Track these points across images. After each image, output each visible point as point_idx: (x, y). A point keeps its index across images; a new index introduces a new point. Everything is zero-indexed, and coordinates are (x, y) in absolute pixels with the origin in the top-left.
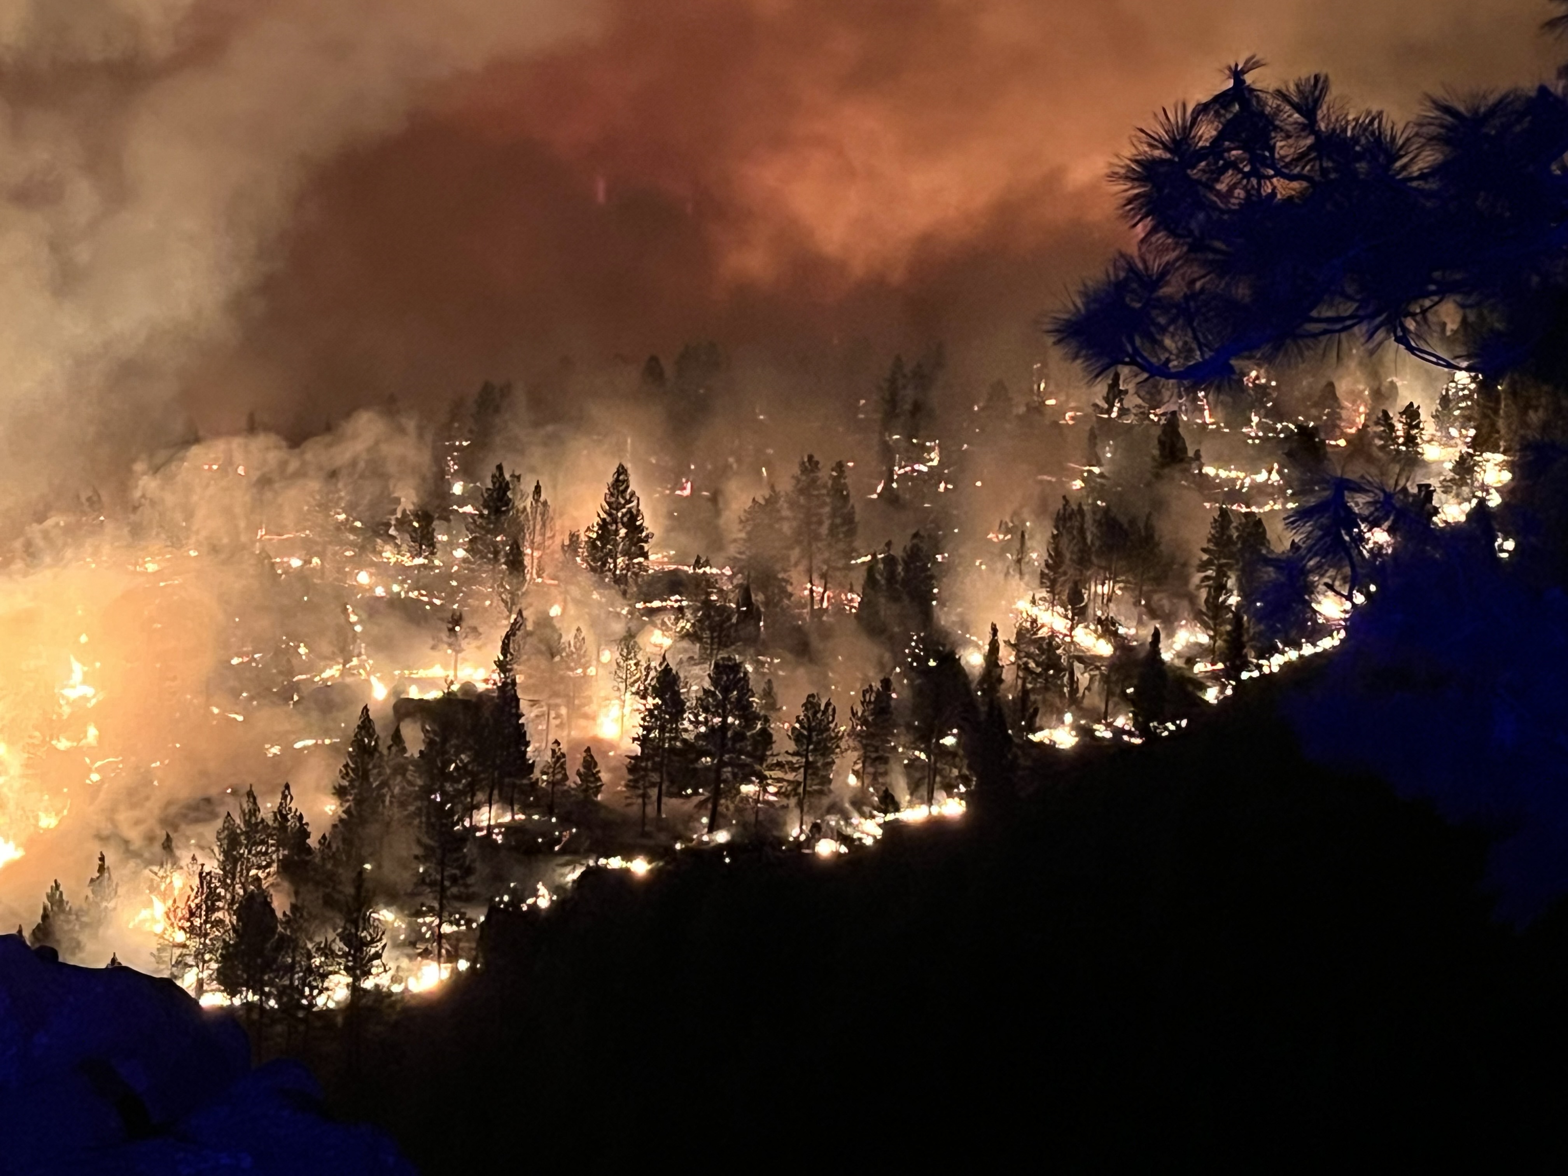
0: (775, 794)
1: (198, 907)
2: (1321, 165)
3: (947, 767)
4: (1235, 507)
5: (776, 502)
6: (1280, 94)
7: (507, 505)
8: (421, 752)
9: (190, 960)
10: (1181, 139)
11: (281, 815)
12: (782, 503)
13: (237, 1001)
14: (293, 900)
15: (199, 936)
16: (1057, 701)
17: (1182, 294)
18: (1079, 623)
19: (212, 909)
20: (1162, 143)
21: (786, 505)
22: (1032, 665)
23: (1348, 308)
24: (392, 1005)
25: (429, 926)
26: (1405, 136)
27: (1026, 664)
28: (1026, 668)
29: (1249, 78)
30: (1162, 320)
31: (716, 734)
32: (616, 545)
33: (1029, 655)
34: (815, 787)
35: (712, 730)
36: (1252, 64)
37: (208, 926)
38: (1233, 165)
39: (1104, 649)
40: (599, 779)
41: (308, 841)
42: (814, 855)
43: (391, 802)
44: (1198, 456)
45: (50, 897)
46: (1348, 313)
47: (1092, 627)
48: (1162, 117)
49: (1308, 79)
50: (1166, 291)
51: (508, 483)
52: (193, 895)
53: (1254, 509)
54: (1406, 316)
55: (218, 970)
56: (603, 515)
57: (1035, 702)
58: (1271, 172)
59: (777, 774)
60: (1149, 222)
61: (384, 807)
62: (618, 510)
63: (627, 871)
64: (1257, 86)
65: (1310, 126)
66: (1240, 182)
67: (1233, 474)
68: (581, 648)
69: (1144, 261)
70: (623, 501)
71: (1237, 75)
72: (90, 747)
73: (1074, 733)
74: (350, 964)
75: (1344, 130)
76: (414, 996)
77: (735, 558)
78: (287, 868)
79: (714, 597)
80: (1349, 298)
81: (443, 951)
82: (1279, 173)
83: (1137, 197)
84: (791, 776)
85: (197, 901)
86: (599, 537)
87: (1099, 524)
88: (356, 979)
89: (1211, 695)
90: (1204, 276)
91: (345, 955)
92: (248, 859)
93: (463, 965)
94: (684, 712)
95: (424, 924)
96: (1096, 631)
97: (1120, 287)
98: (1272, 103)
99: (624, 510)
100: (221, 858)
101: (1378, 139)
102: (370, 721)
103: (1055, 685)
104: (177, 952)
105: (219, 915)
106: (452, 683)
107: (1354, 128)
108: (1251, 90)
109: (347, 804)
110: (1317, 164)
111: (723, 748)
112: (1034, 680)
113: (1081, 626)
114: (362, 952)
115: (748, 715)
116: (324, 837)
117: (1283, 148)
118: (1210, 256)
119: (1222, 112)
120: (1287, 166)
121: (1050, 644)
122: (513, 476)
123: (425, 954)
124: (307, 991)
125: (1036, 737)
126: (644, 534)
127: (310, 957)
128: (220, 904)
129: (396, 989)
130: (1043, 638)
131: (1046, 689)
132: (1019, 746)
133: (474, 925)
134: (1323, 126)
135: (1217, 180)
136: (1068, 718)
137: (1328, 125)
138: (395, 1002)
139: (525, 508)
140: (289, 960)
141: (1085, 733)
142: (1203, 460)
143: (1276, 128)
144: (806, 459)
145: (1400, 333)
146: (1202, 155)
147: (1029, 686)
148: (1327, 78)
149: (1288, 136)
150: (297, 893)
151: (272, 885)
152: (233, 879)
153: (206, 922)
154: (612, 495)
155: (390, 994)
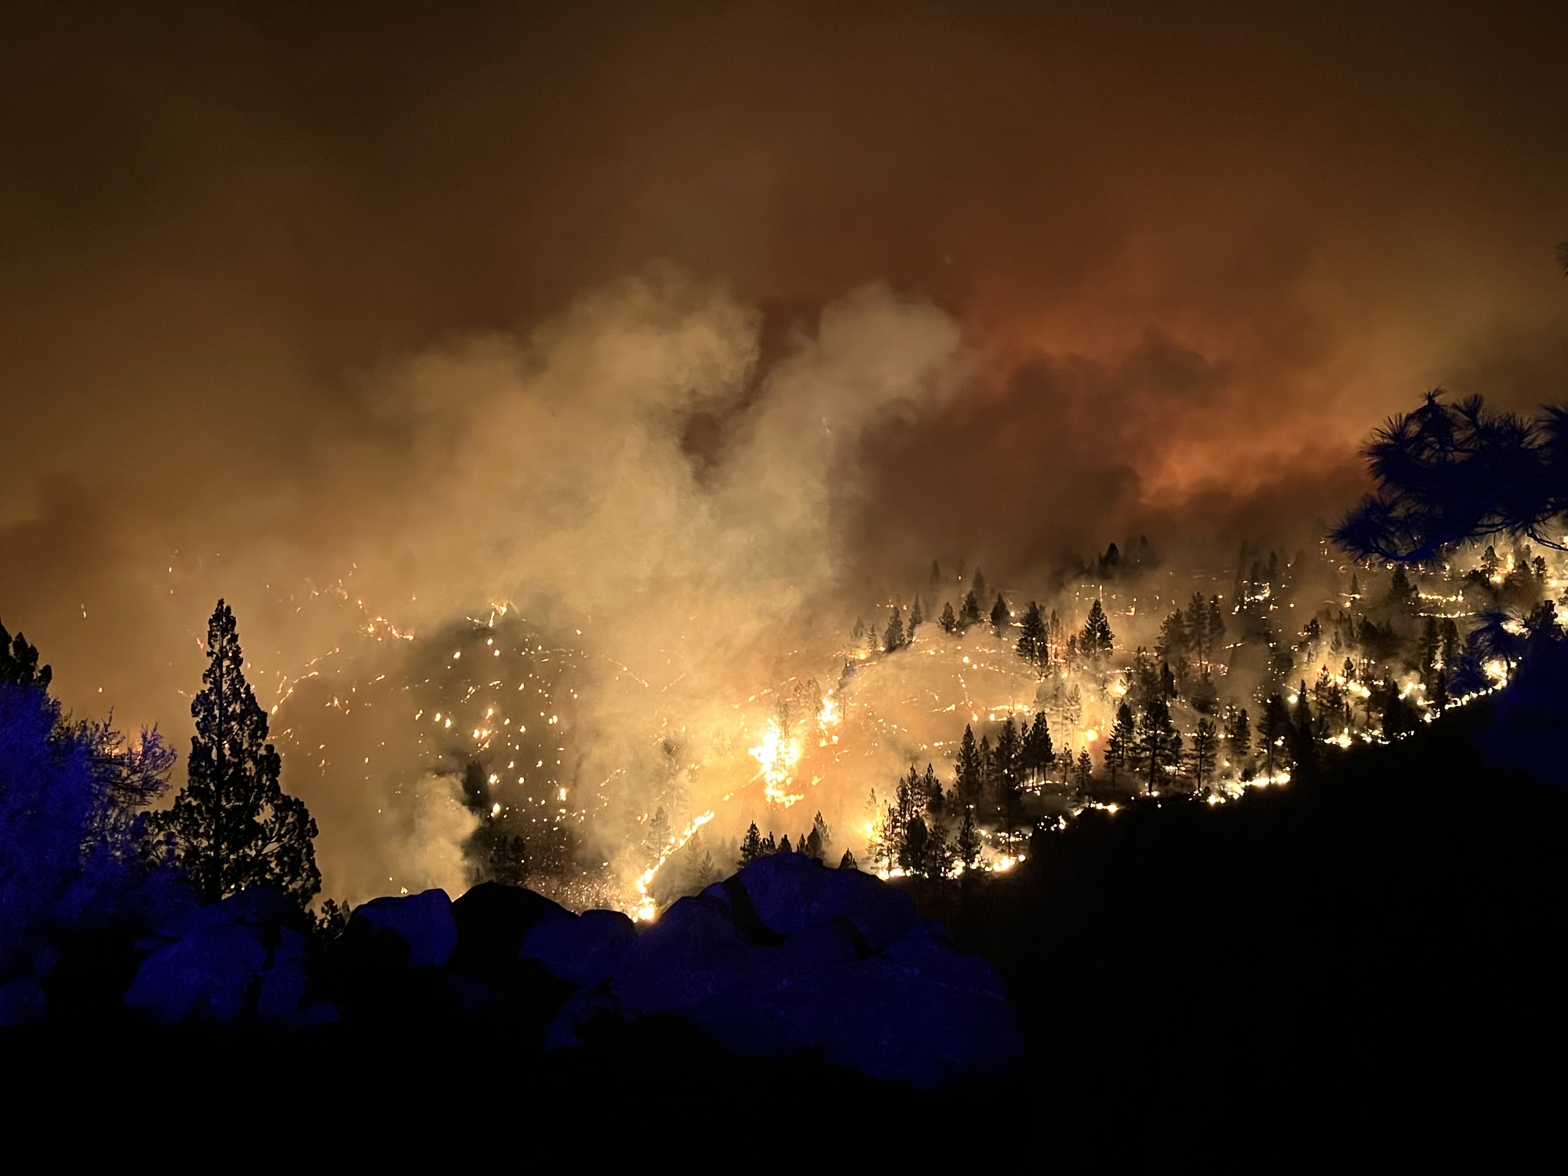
0: (1185, 771)
1: (888, 825)
2: (1480, 443)
3: (1279, 757)
4: (1437, 616)
5: (1181, 617)
6: (1455, 406)
7: (1037, 622)
8: (997, 748)
9: (885, 852)
10: (1400, 433)
11: (928, 779)
12: (1184, 618)
13: (908, 874)
14: (935, 823)
15: (889, 840)
16: (1340, 721)
17: (1403, 515)
18: (1351, 679)
19: (895, 827)
20: (1389, 435)
21: (1185, 619)
22: (1325, 701)
23: (1498, 520)
24: (986, 878)
25: (1004, 838)
26: (1528, 425)
27: (1321, 701)
28: (1322, 704)
29: (1437, 400)
30: (1392, 529)
31: (1151, 740)
32: (1095, 641)
33: (1324, 697)
34: (1206, 768)
35: (1149, 738)
36: (1438, 392)
37: (893, 835)
38: (1430, 445)
39: (1366, 693)
40: (1089, 763)
41: (942, 793)
42: (1208, 803)
43: (982, 774)
44: (1415, 588)
45: (817, 819)
46: (1499, 522)
47: (1358, 681)
48: (1388, 422)
49: (1471, 398)
50: (1394, 514)
51: (1038, 612)
52: (885, 819)
53: (1449, 616)
54: (1534, 523)
55: (899, 858)
56: (1088, 626)
57: (1327, 722)
58: (1452, 449)
59: (1185, 761)
60: (1382, 477)
61: (979, 775)
62: (1096, 623)
63: (1106, 810)
64: (1442, 403)
65: (1474, 422)
66: (1433, 454)
67: (1436, 597)
68: (1077, 695)
69: (1381, 499)
70: (1098, 619)
71: (1430, 398)
72: (835, 745)
73: (1350, 739)
74: (964, 856)
75: (1494, 424)
76: (997, 873)
77: (1159, 647)
78: (932, 808)
79: (1148, 667)
80: (1499, 514)
81: (1011, 851)
82: (1456, 449)
83: (1376, 464)
84: (1192, 762)
85: (888, 822)
86: (1087, 638)
87: (1360, 626)
88: (967, 863)
89: (1428, 718)
90: (1415, 506)
91: (962, 851)
92: (912, 802)
93: (1022, 858)
94: (1133, 728)
95: (1001, 837)
96: (1360, 683)
97: (1367, 512)
98: (1451, 411)
99: (1099, 623)
100: (899, 801)
101: (1513, 427)
102: (971, 732)
103: (1338, 712)
104: (879, 848)
105: (898, 830)
106: (1012, 713)
107: (1499, 422)
108: (1438, 406)
109: (961, 775)
110: (1478, 443)
111: (1155, 747)
112: (1326, 711)
113: (1352, 681)
114: (970, 849)
115: (1169, 730)
116: (949, 791)
117: (1458, 436)
118: (1419, 495)
119: (1422, 418)
120: (1460, 444)
121: (1334, 691)
122: (1041, 607)
123: (1003, 851)
124: (943, 869)
125: (1328, 741)
126: (1110, 636)
127: (944, 852)
128: (899, 824)
129: (987, 869)
130: (1330, 688)
131: (1333, 715)
132: (1319, 746)
133: (1027, 838)
134: (1480, 423)
135: (1421, 454)
136: (1346, 730)
137: (1483, 423)
138: (988, 876)
139: (1047, 624)
140: (934, 853)
141: (1356, 738)
142: (1419, 591)
143: (1453, 425)
144: (1196, 595)
145: (1530, 532)
146: (1411, 441)
147: (1324, 713)
148: (1481, 398)
149: (1460, 429)
150: (937, 820)
151: (924, 815)
152: (905, 812)
153: (892, 833)
154: (1092, 616)
155: (985, 872)
